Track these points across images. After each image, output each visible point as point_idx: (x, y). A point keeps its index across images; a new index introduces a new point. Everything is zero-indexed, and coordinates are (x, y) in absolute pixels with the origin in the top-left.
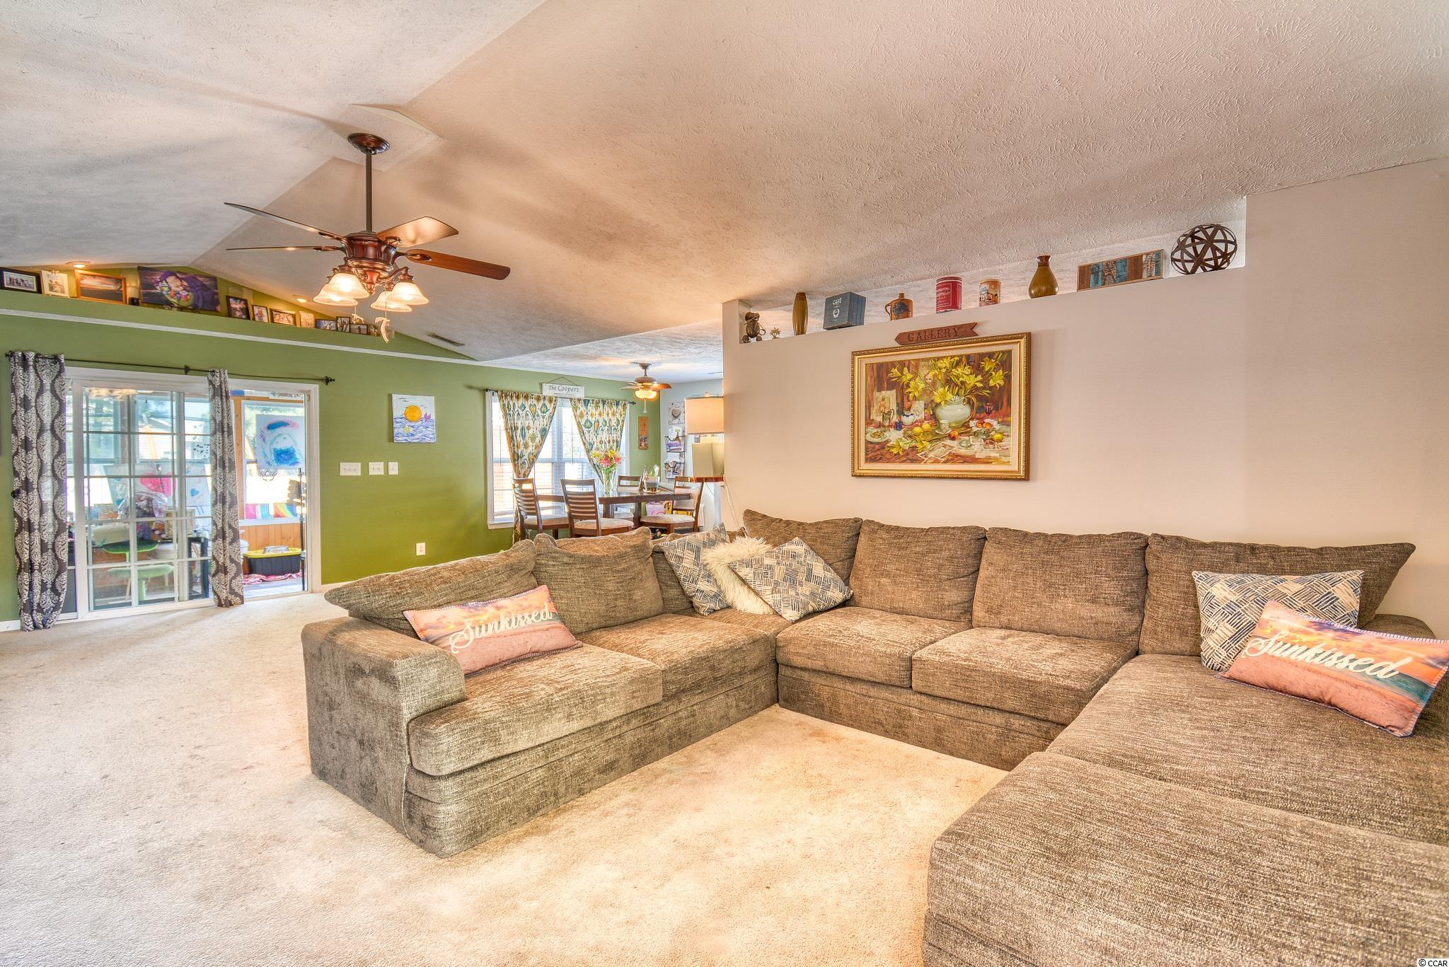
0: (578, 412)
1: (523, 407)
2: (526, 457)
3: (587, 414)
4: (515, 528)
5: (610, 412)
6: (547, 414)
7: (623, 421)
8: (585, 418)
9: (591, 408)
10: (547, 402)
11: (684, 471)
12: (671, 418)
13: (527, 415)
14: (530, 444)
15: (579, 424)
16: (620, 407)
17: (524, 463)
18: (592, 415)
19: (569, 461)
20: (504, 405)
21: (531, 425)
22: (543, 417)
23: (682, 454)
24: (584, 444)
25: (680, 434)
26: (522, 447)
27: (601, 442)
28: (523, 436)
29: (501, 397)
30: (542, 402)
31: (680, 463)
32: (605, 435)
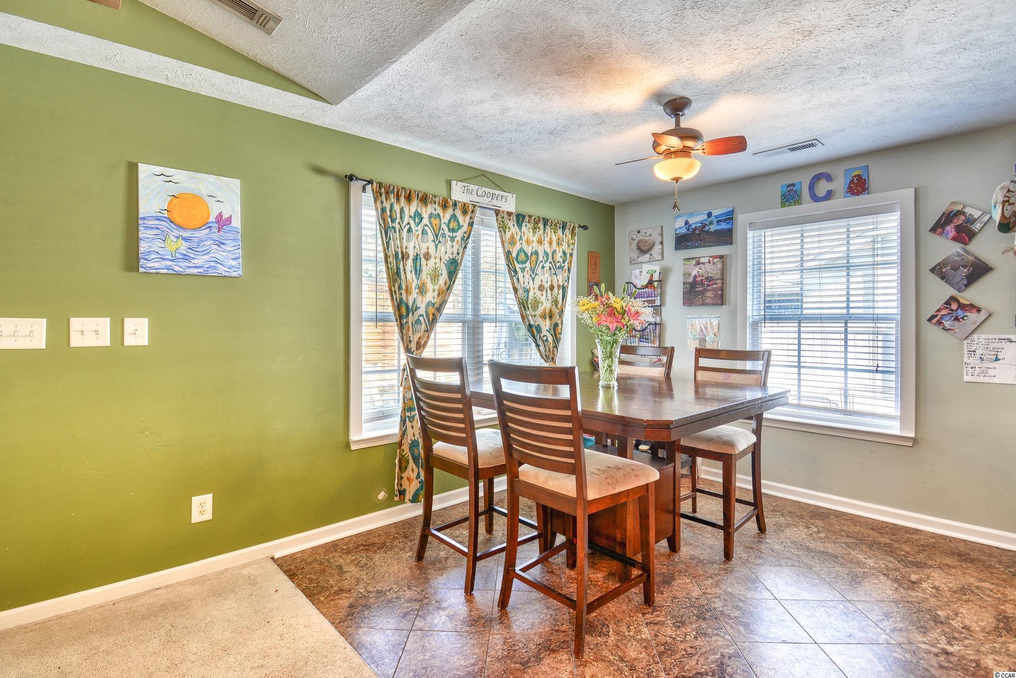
0: (508, 235)
1: (418, 217)
2: (422, 311)
3: (521, 239)
4: (400, 444)
5: (554, 238)
6: (459, 235)
7: (571, 255)
8: (518, 246)
9: (526, 228)
10: (458, 213)
11: (660, 336)
12: (635, 254)
13: (424, 232)
14: (430, 286)
15: (508, 254)
16: (567, 232)
17: (418, 322)
18: (528, 242)
19: (490, 321)
20: (383, 210)
21: (432, 251)
22: (453, 239)
23: (657, 310)
24: (516, 290)
25: (656, 277)
26: (415, 293)
27: (541, 288)
28: (418, 272)
29: (377, 196)
30: (450, 212)
31: (656, 324)
32: (547, 275)
